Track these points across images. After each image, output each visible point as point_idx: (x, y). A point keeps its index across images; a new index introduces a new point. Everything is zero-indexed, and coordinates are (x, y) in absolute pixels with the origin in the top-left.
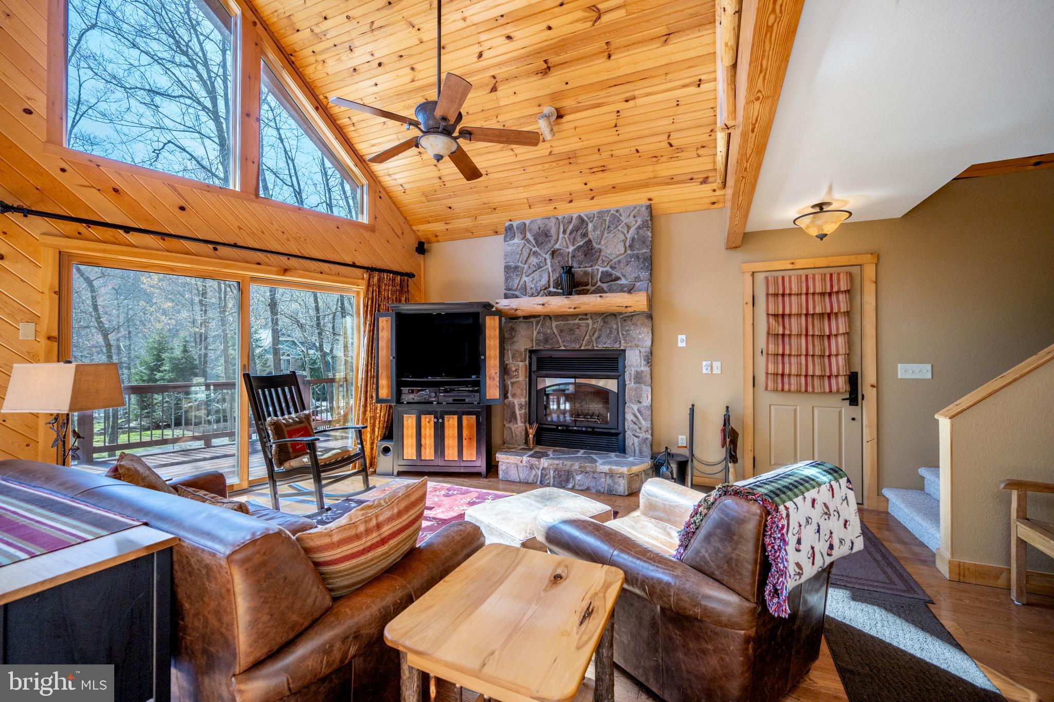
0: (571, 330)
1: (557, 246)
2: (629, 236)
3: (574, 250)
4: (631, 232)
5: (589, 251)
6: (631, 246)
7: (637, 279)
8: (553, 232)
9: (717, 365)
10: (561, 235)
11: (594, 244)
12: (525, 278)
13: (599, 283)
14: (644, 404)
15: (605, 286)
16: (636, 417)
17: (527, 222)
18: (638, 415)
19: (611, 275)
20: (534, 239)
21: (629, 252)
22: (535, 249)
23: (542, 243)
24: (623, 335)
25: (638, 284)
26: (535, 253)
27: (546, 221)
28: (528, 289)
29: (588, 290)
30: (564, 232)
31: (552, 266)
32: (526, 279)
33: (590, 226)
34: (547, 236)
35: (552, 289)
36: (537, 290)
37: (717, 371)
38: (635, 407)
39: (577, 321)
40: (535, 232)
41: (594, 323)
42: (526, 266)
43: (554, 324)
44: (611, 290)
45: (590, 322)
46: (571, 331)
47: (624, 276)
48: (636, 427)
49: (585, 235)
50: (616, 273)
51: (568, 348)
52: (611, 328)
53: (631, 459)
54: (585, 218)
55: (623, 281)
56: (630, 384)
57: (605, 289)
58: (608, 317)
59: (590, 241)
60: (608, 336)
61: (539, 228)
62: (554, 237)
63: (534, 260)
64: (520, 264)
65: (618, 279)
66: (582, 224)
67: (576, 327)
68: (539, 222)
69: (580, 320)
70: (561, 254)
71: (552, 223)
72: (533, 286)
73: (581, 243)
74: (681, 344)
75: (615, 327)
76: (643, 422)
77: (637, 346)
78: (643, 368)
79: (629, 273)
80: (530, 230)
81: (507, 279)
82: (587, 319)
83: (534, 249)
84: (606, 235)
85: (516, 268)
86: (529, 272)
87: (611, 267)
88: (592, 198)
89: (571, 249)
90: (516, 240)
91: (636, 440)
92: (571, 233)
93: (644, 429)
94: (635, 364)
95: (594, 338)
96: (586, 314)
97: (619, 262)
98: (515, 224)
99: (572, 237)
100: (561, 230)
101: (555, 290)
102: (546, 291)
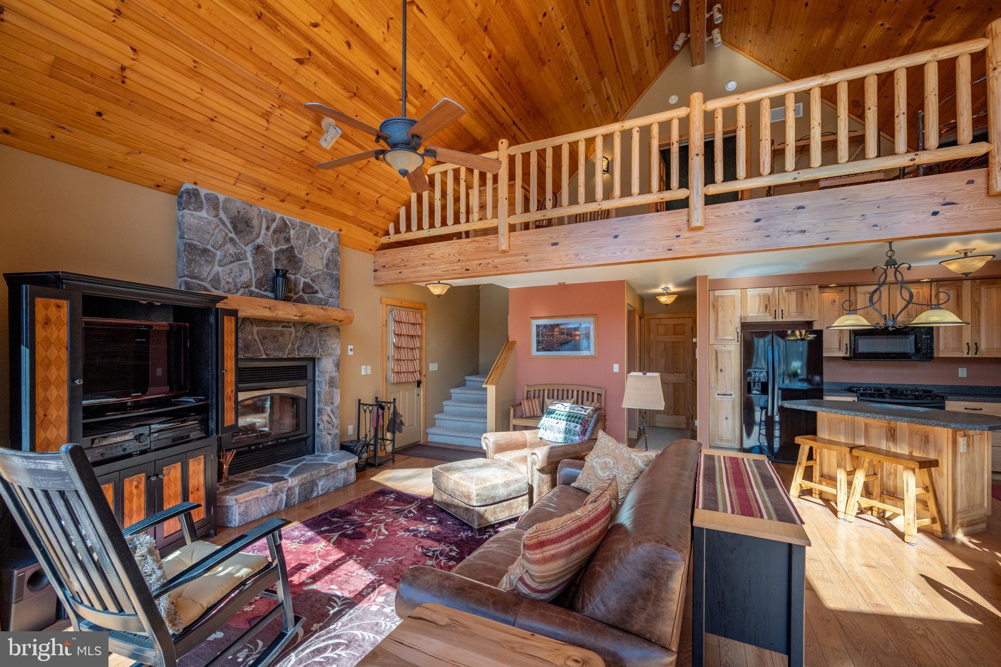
0: (275, 337)
1: (259, 241)
2: (325, 255)
3: (276, 252)
4: (327, 250)
5: (291, 256)
6: (327, 265)
7: (331, 296)
8: (255, 222)
9: (369, 367)
10: (263, 231)
11: (296, 252)
12: (217, 268)
13: (301, 293)
14: (335, 404)
15: (306, 296)
16: (330, 417)
17: (221, 197)
18: (331, 415)
19: (312, 287)
20: (232, 223)
21: (325, 270)
22: (233, 235)
23: (242, 231)
24: (321, 344)
25: (331, 300)
26: (232, 240)
27: (248, 208)
28: (223, 283)
29: (292, 298)
30: (268, 228)
31: (254, 262)
32: (220, 269)
33: (292, 232)
34: (248, 226)
35: (253, 289)
36: (236, 286)
37: (369, 373)
38: (329, 409)
39: (280, 328)
40: (233, 215)
41: (296, 332)
42: (219, 253)
43: (255, 329)
44: (311, 302)
45: (292, 330)
46: (275, 338)
47: (322, 291)
48: (330, 426)
49: (288, 240)
50: (316, 287)
51: (272, 357)
52: (312, 338)
53: (330, 455)
54: (288, 222)
55: (320, 295)
56: (322, 387)
57: (306, 299)
58: (308, 326)
59: (292, 248)
60: (310, 345)
61: (238, 212)
62: (256, 230)
63: (231, 249)
64: (209, 247)
65: (317, 292)
66: (286, 228)
67: (279, 334)
68: (238, 204)
69: (283, 327)
70: (264, 252)
71: (254, 212)
72: (230, 280)
73: (284, 247)
74: (351, 353)
75: (315, 336)
76: (334, 420)
77: (331, 355)
78: (334, 374)
79: (324, 289)
80: (225, 210)
81: (189, 262)
82: (290, 327)
83: (230, 235)
84: (306, 247)
85: (205, 251)
86: (226, 261)
87: (311, 280)
88: (303, 208)
89: (273, 249)
90: (204, 214)
91: (329, 437)
92: (275, 232)
93: (335, 426)
94: (329, 370)
95: (296, 347)
96: (289, 323)
97: (318, 276)
98: (203, 191)
99: (276, 236)
100: (264, 226)
101: (257, 290)
102: (247, 290)
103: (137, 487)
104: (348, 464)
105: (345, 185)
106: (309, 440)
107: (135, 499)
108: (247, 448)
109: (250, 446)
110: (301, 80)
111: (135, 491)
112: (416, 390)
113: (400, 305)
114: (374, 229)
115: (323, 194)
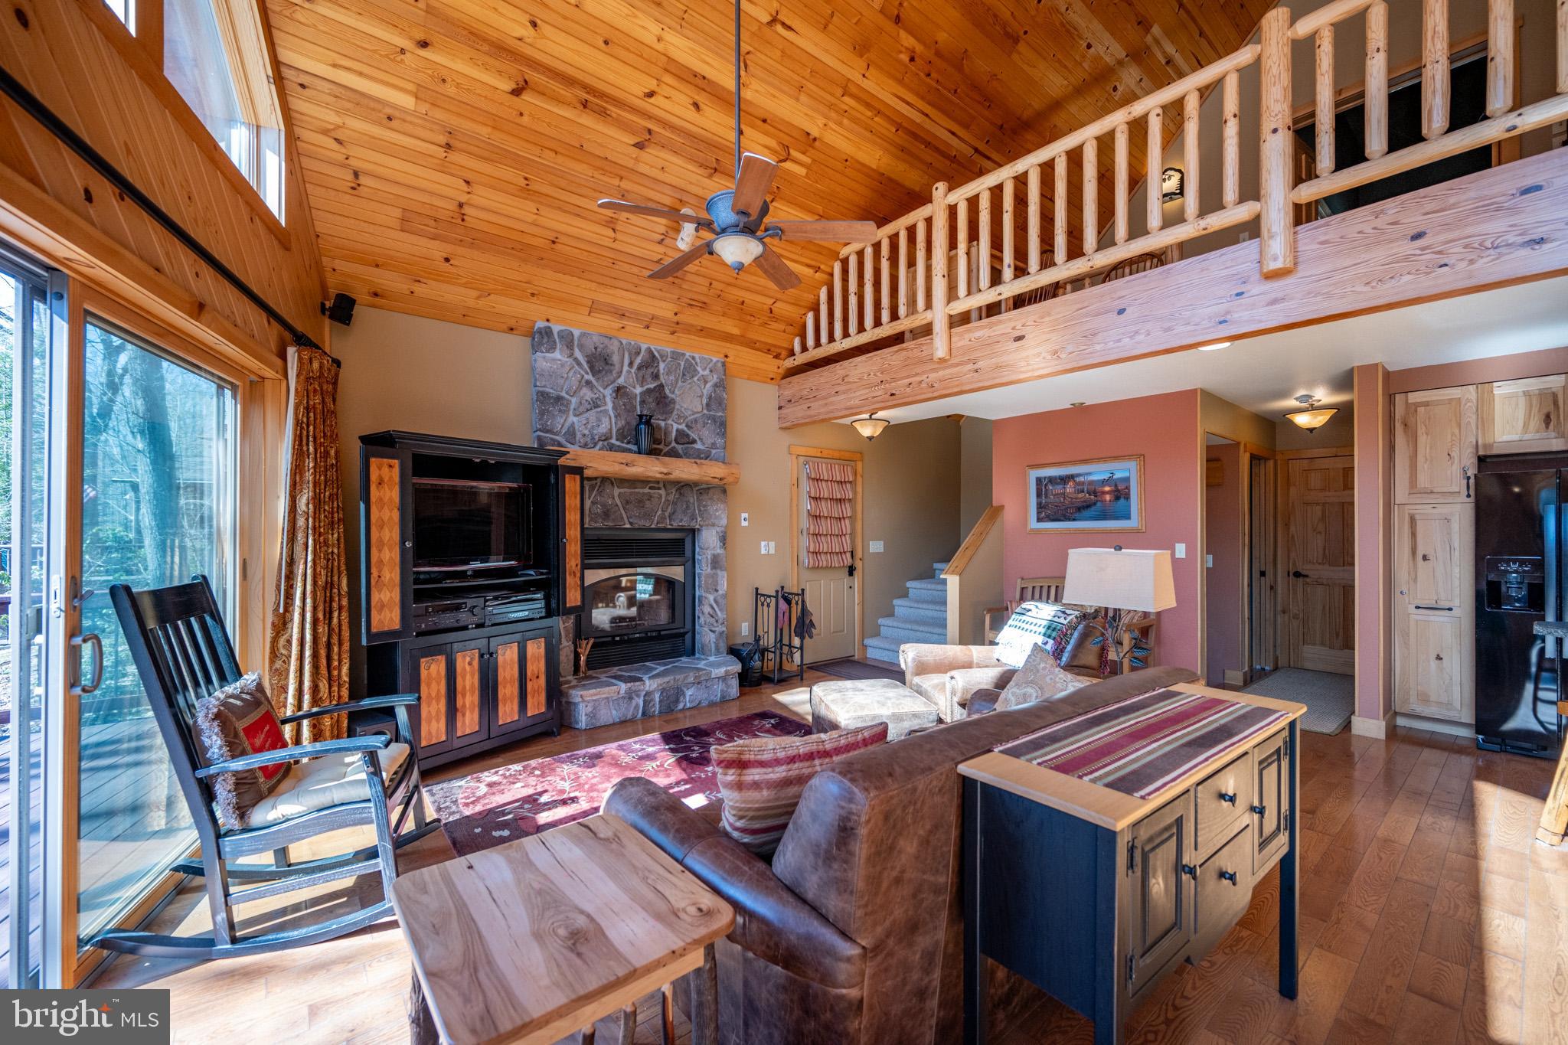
0: (640, 501)
1: (621, 381)
2: (705, 392)
3: (642, 394)
4: (708, 385)
5: (660, 399)
6: (708, 405)
7: (714, 446)
8: (615, 359)
9: (772, 544)
10: (626, 368)
11: (667, 391)
12: (572, 419)
13: (674, 444)
14: (720, 592)
15: (679, 448)
16: (713, 608)
17: (576, 333)
18: (715, 606)
19: (688, 436)
20: (588, 362)
21: (705, 411)
22: (589, 377)
23: (600, 371)
24: (700, 510)
25: (714, 451)
26: (588, 383)
27: (606, 341)
28: (579, 436)
29: (661, 450)
30: (631, 364)
31: (615, 408)
32: (575, 419)
33: (662, 366)
34: (607, 364)
35: (613, 441)
36: (593, 438)
37: (772, 551)
38: (711, 598)
39: (647, 490)
40: (589, 353)
41: (668, 494)
42: (574, 400)
43: (617, 491)
44: (687, 455)
45: (662, 492)
46: (640, 503)
47: (701, 439)
48: (713, 620)
49: (656, 377)
50: (693, 435)
51: (636, 526)
52: (688, 502)
53: (712, 659)
54: (656, 354)
55: (699, 446)
56: (704, 569)
57: (680, 452)
58: (683, 487)
59: (661, 386)
60: (684, 512)
61: (596, 348)
62: (617, 367)
63: (587, 394)
64: (563, 394)
65: (694, 442)
66: (653, 361)
67: (646, 497)
68: (595, 338)
69: (650, 488)
70: (626, 394)
71: (614, 347)
72: (586, 432)
73: (652, 386)
74: (745, 524)
75: (692, 501)
76: (719, 613)
77: (713, 525)
78: (719, 551)
79: (705, 437)
80: (581, 347)
81: (542, 413)
82: (659, 489)
83: (586, 377)
84: (680, 383)
85: (559, 399)
86: (581, 410)
87: (687, 426)
88: (673, 333)
89: (638, 390)
90: (557, 355)
91: (712, 635)
92: (639, 368)
93: (720, 621)
94: (712, 546)
95: (667, 514)
96: (658, 482)
97: (696, 421)
98: (556, 328)
99: (641, 374)
100: (626, 362)
101: (618, 443)
102: (606, 443)
103: (470, 664)
104: (726, 672)
105: (723, 294)
106: (688, 637)
107: (468, 677)
108: (609, 639)
109: (613, 637)
110: (643, 168)
111: (468, 668)
112: (847, 580)
113: (819, 455)
114: (772, 349)
115: (696, 311)
